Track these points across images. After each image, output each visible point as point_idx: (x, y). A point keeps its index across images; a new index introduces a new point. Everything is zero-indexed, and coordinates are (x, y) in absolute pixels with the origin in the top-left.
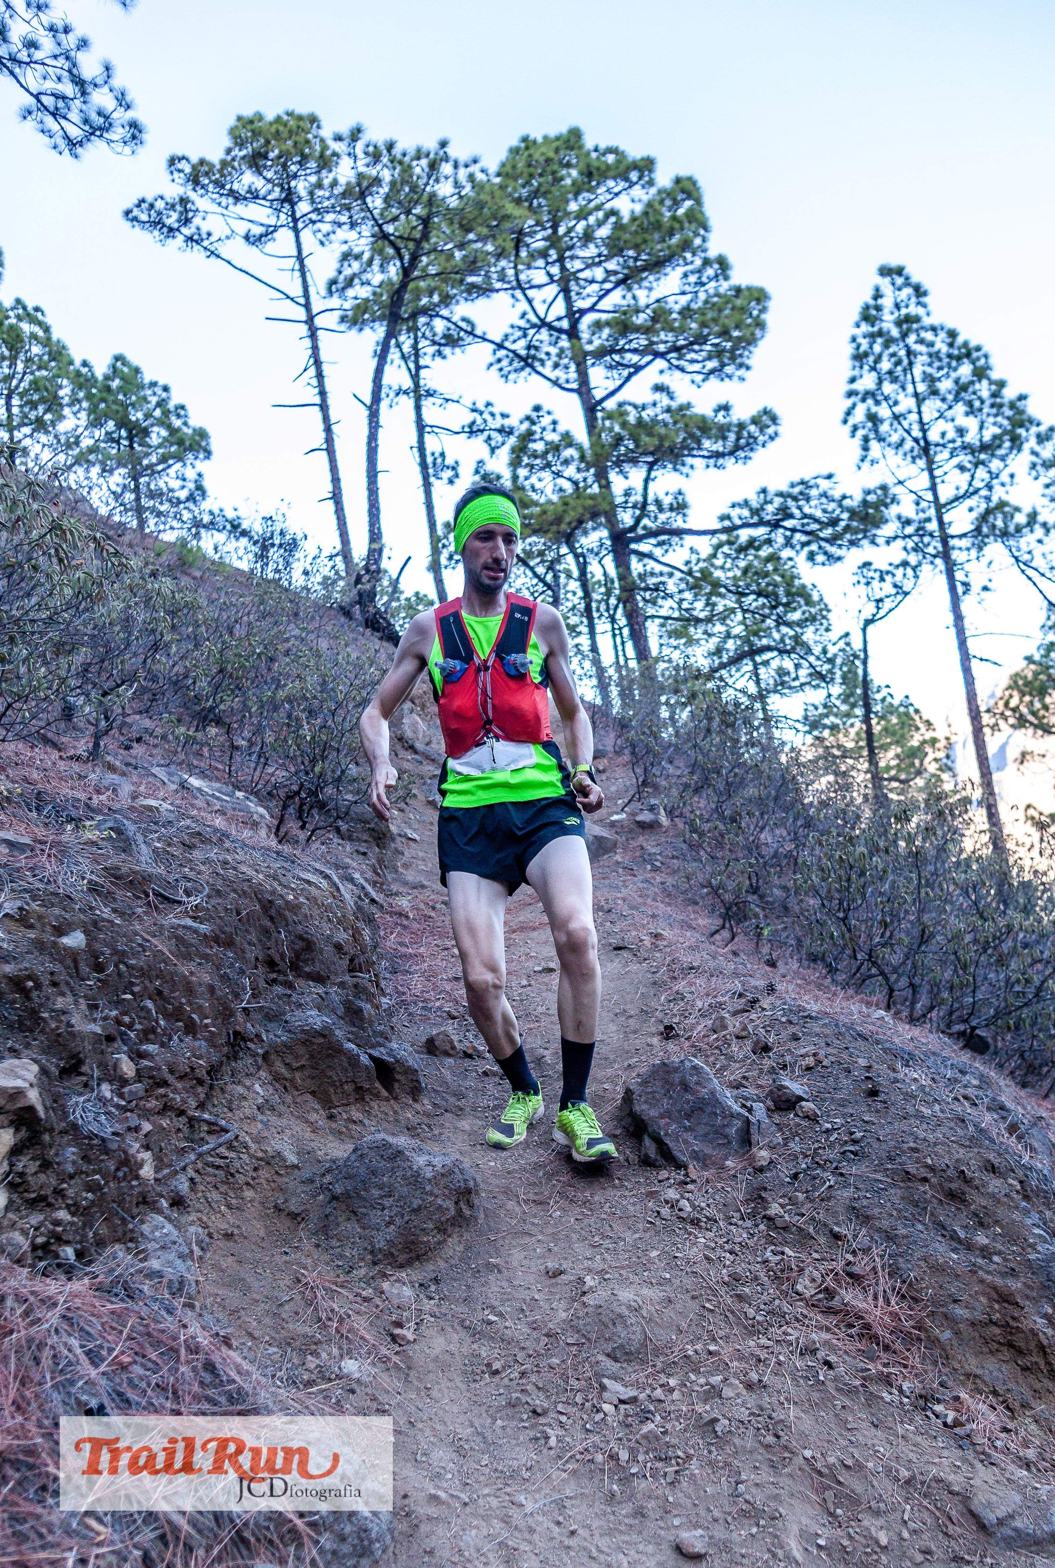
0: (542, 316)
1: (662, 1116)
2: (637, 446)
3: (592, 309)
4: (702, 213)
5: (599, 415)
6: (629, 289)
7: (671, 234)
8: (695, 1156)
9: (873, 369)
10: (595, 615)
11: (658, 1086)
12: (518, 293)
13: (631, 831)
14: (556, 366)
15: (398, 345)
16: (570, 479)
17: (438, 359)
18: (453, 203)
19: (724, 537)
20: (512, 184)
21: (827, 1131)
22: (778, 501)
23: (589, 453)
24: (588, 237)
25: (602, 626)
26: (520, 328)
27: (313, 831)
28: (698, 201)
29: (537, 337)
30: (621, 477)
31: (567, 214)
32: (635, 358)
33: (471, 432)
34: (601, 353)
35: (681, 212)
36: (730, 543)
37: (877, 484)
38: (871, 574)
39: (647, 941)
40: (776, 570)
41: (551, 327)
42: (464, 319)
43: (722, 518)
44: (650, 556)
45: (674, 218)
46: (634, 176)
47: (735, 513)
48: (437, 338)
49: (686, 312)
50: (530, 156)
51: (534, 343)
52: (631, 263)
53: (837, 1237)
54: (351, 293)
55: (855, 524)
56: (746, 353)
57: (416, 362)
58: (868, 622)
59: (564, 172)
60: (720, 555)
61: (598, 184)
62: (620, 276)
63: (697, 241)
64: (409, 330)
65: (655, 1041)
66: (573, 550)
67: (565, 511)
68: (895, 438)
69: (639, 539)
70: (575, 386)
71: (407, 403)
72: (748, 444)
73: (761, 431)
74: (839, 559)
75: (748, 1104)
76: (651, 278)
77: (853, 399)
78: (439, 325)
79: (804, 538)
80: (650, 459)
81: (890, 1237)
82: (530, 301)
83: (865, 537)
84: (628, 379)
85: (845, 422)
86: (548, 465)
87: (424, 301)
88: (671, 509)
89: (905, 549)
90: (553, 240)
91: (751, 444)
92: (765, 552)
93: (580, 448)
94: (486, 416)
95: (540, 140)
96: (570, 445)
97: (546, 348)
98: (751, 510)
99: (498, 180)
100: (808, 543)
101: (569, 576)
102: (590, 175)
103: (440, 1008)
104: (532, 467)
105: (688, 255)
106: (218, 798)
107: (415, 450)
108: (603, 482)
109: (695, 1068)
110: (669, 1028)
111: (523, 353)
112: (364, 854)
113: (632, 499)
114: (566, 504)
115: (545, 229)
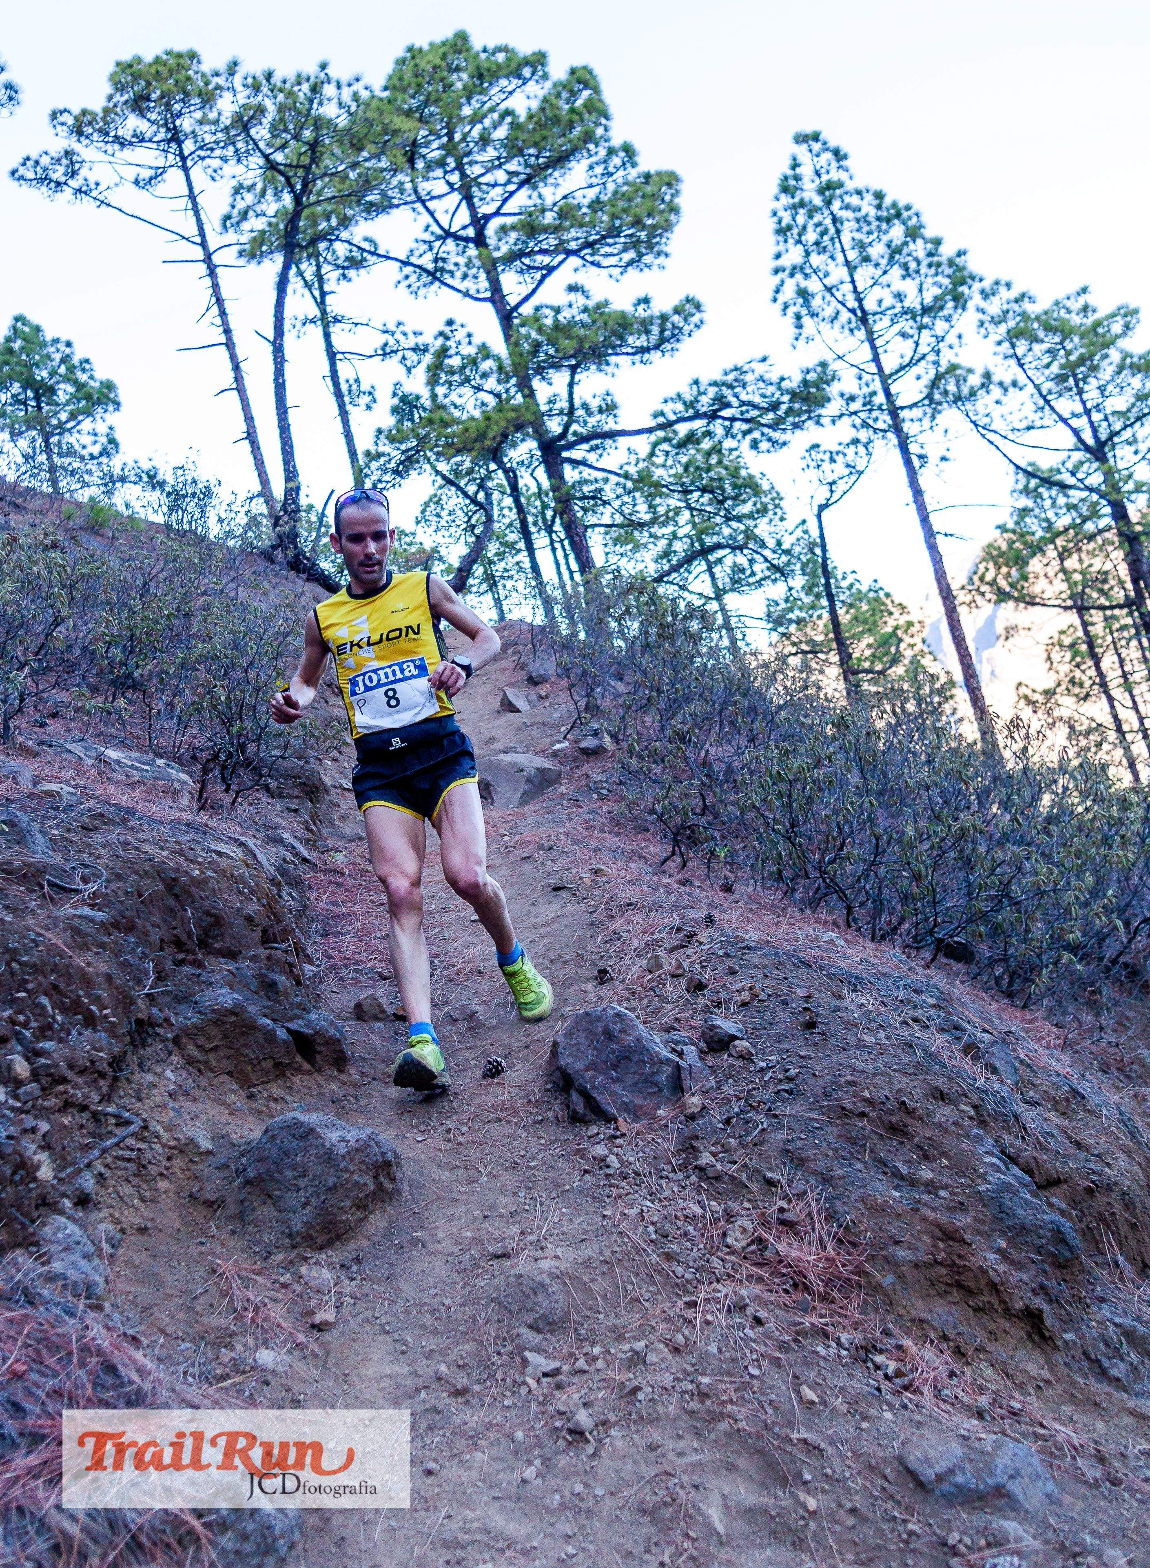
0: (446, 227)
1: (587, 1069)
2: (557, 351)
3: (497, 213)
4: (601, 101)
5: (516, 321)
6: (535, 188)
7: (571, 126)
8: (626, 1108)
9: (799, 242)
10: (533, 529)
11: (581, 1037)
12: (418, 205)
13: (575, 759)
14: (465, 276)
15: (300, 274)
16: (491, 392)
17: (343, 283)
18: (343, 122)
19: (661, 434)
20: (400, 97)
21: (762, 1070)
22: (712, 391)
23: (507, 362)
24: (484, 141)
25: (541, 540)
26: (425, 242)
27: (237, 793)
28: (596, 90)
29: (443, 248)
30: (544, 383)
31: (461, 119)
32: (546, 260)
33: (384, 355)
34: (512, 258)
35: (579, 103)
36: (666, 440)
37: (816, 362)
38: (820, 456)
39: (587, 877)
40: (720, 462)
41: (456, 237)
42: (366, 239)
43: (655, 416)
44: (583, 463)
45: (573, 111)
46: (527, 72)
47: (668, 409)
48: (339, 262)
49: (596, 205)
50: (416, 65)
51: (440, 255)
52: (532, 160)
53: (771, 1183)
54: (246, 226)
55: (797, 406)
56: (664, 240)
57: (321, 288)
58: (822, 508)
59: (455, 76)
60: (657, 452)
61: (491, 84)
62: (523, 177)
63: (600, 131)
64: (309, 257)
65: (589, 986)
66: (501, 465)
67: (487, 427)
68: (829, 312)
69: (570, 446)
70: (488, 294)
71: (317, 331)
72: (673, 336)
73: (686, 320)
74: (784, 444)
75: (679, 1048)
76: (556, 174)
77: (781, 275)
78: (341, 249)
79: (745, 427)
80: (573, 362)
81: (826, 1180)
82: (431, 213)
83: (810, 418)
84: (541, 281)
85: (775, 300)
86: (467, 380)
87: (323, 225)
88: (601, 411)
89: (854, 426)
90: (450, 148)
91: (677, 334)
92: (706, 444)
93: (498, 359)
94: (398, 336)
95: (426, 47)
96: (487, 357)
97: (453, 259)
98: (685, 403)
99: (386, 94)
100: (749, 431)
101: (503, 493)
102: (481, 76)
103: (372, 969)
104: (450, 383)
105: (591, 146)
106: (137, 769)
107: (328, 379)
108: (526, 391)
109: (618, 1015)
110: (603, 972)
111: (430, 266)
112: (296, 811)
113: (557, 406)
114: (488, 419)
115: (440, 137)
